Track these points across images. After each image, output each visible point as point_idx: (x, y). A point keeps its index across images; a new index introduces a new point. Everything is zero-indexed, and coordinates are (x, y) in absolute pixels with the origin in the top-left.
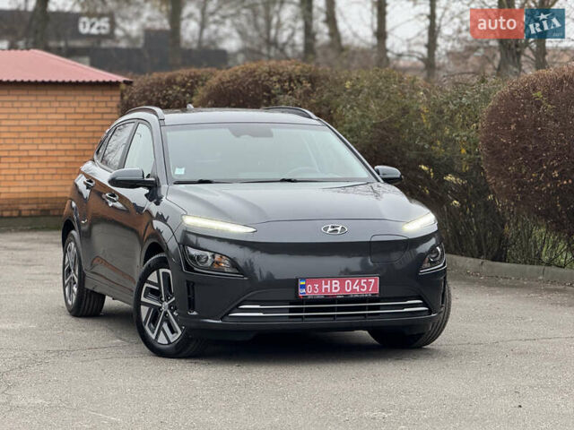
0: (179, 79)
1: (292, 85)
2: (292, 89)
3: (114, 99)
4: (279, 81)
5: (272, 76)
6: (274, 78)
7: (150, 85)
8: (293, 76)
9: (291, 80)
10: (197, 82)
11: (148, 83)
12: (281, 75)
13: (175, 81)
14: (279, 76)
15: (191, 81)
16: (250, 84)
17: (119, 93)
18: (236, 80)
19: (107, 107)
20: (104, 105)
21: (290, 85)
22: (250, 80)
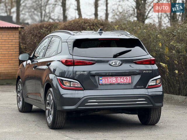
0: (45, 26)
1: (94, 27)
2: (94, 29)
3: (17, 34)
4: (89, 26)
5: (86, 24)
6: (87, 25)
7: (33, 28)
8: (94, 24)
9: (93, 25)
10: (52, 27)
11: (32, 27)
12: (89, 23)
13: (43, 26)
14: (89, 24)
15: (50, 26)
16: (77, 27)
17: (18, 32)
18: (71, 25)
19: (14, 37)
20: (12, 36)
21: (93, 27)
22: (77, 25)
